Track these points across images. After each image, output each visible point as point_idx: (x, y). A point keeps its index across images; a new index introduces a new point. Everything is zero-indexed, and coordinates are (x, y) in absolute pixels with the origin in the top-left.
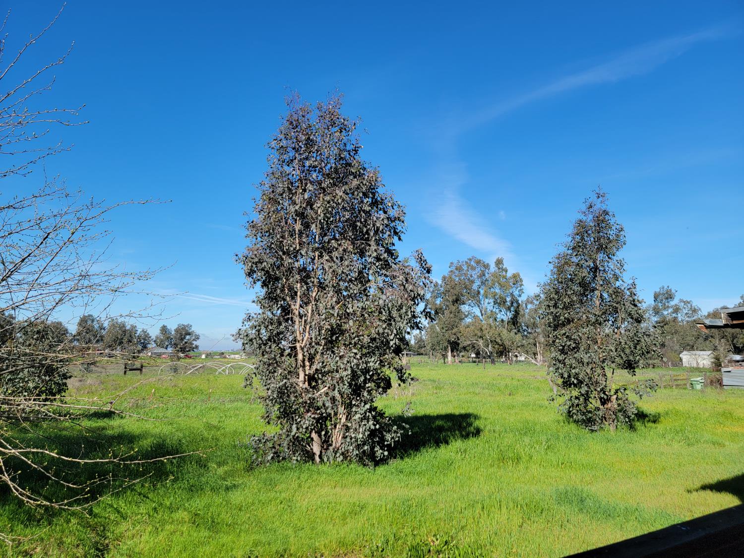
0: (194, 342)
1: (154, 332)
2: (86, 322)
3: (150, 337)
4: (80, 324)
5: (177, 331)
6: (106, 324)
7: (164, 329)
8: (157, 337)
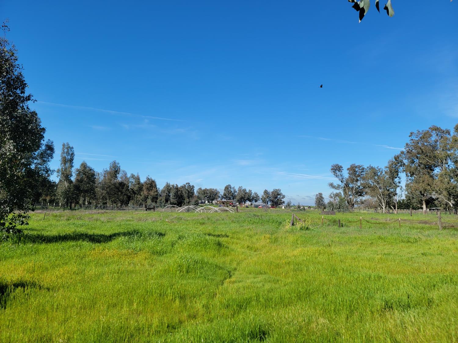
0: (282, 200)
1: (261, 194)
2: (228, 188)
3: (259, 196)
4: (225, 190)
5: (272, 193)
6: (237, 190)
7: (266, 192)
8: (263, 196)
